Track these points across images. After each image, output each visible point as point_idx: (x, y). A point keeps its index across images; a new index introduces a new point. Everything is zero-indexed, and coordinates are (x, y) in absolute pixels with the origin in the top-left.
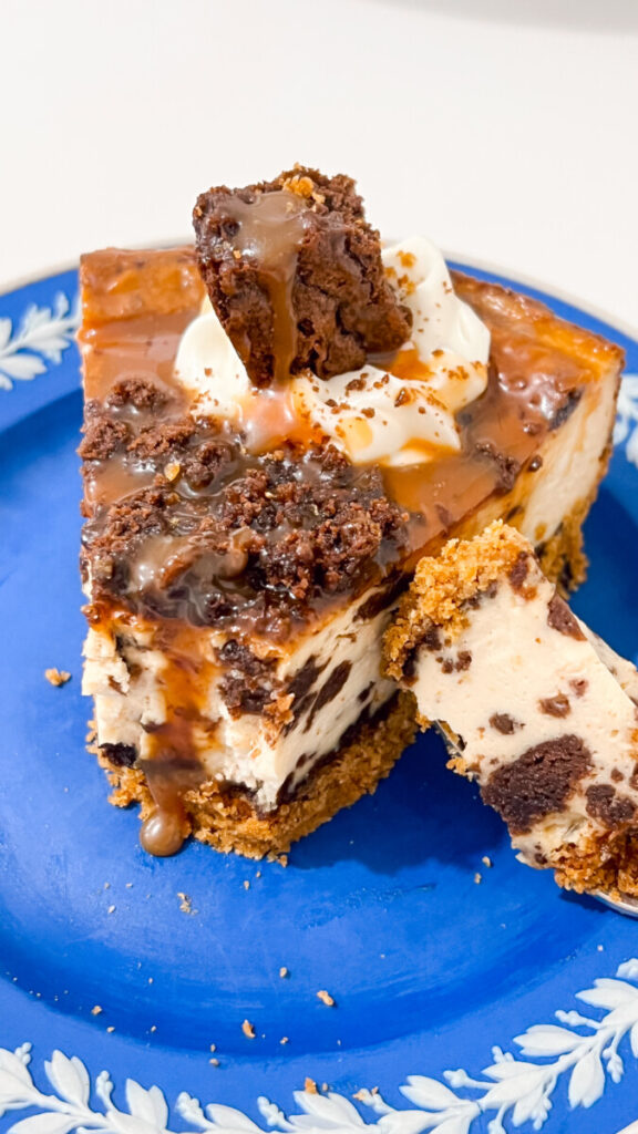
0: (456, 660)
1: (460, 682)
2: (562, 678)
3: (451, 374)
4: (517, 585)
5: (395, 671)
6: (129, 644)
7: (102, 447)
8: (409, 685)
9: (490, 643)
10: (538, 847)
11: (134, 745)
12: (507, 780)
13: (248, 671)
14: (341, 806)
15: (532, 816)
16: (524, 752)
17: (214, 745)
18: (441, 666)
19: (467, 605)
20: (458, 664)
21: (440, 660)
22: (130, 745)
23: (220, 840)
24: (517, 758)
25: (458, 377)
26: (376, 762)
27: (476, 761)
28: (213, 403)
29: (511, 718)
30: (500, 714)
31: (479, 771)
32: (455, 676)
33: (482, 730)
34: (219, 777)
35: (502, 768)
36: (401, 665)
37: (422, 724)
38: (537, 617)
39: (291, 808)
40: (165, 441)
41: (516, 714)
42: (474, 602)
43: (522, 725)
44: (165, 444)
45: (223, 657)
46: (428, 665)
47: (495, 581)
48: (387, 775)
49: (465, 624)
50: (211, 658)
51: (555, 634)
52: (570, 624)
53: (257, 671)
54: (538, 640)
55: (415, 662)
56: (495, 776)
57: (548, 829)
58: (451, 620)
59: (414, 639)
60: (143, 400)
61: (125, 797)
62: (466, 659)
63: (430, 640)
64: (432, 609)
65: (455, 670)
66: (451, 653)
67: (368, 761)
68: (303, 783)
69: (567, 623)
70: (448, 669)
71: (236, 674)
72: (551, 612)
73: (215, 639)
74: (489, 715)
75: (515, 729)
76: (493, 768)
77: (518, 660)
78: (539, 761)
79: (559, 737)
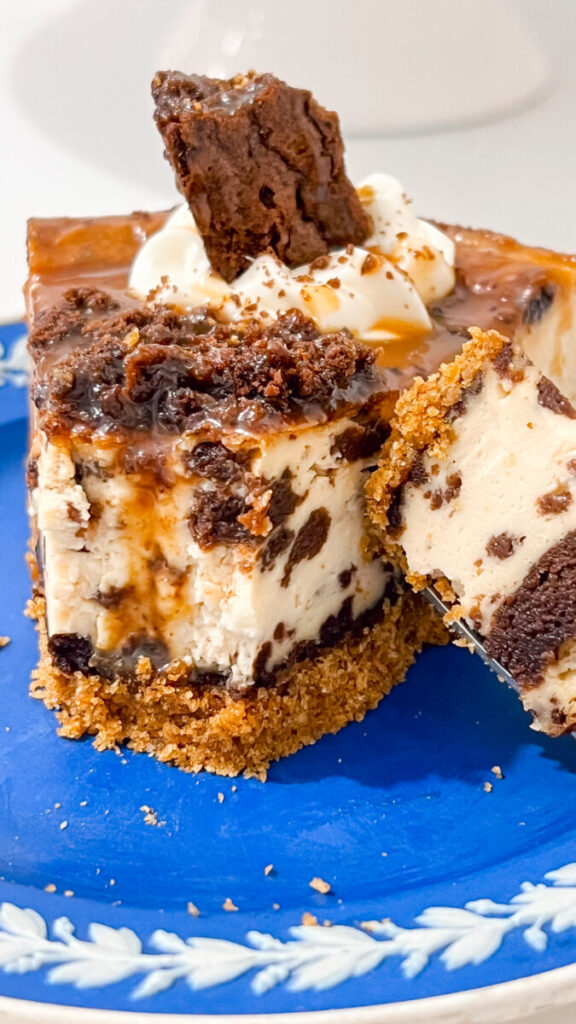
0: (445, 487)
1: (451, 516)
2: (560, 463)
3: (418, 255)
4: (503, 370)
5: (379, 519)
6: (90, 472)
7: (55, 330)
8: (396, 539)
9: (479, 454)
10: (553, 700)
11: (89, 637)
12: (512, 617)
13: (220, 475)
14: (324, 731)
15: (544, 655)
16: (527, 573)
17: (182, 609)
18: (429, 501)
19: (453, 413)
20: (447, 492)
21: (427, 496)
22: (85, 636)
23: (188, 758)
24: (520, 583)
25: (424, 258)
26: (362, 683)
27: (476, 604)
28: (172, 290)
29: (508, 536)
30: (496, 536)
31: (480, 617)
32: (447, 508)
33: (479, 563)
34: (188, 660)
35: (505, 604)
36: (386, 508)
37: (413, 583)
38: (526, 398)
39: (270, 695)
40: (121, 320)
41: (514, 529)
42: (459, 407)
43: (522, 539)
44: (123, 323)
45: (192, 464)
46: (416, 506)
47: (480, 371)
48: (375, 705)
49: (452, 437)
50: (179, 469)
51: (546, 413)
52: (563, 403)
53: (231, 470)
54: (530, 425)
55: (401, 507)
56: (498, 616)
57: (563, 676)
58: (437, 435)
59: (398, 477)
60: (97, 302)
61: (77, 724)
62: (456, 483)
63: (414, 475)
64: (415, 425)
65: (445, 501)
66: (439, 482)
67: (352, 677)
68: (281, 667)
69: (559, 402)
70: (437, 504)
71: (208, 486)
72: (541, 392)
73: (185, 443)
74: (485, 542)
75: (515, 547)
76: (495, 607)
77: (512, 460)
78: (544, 577)
79: (562, 537)
